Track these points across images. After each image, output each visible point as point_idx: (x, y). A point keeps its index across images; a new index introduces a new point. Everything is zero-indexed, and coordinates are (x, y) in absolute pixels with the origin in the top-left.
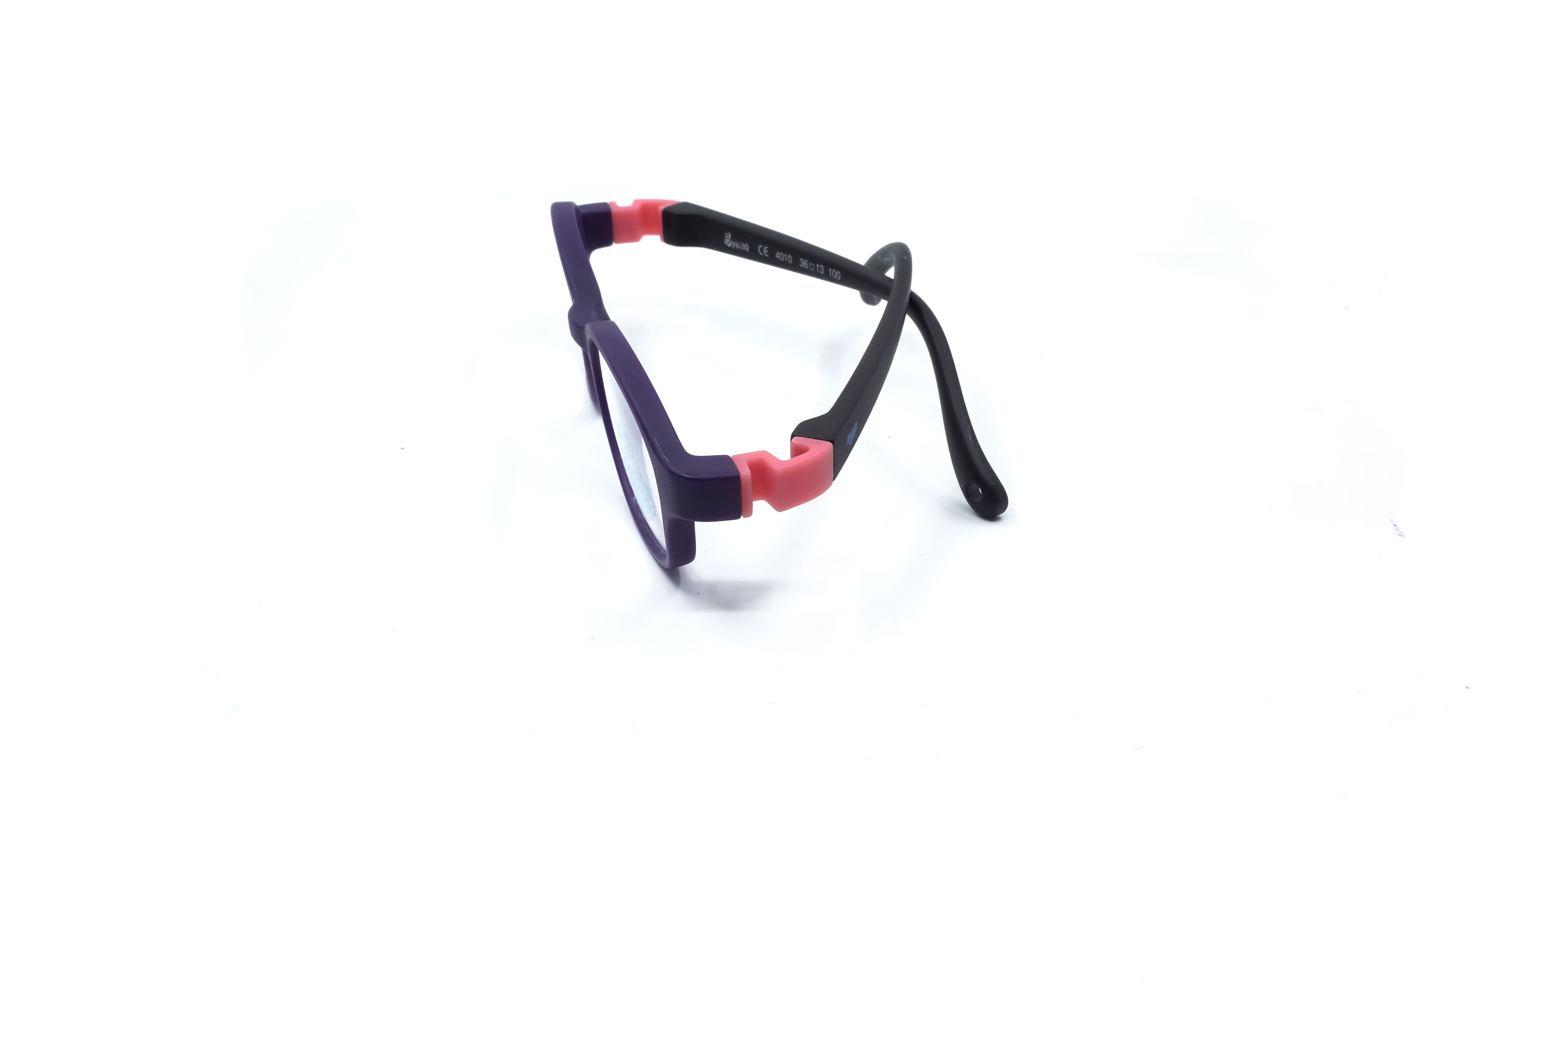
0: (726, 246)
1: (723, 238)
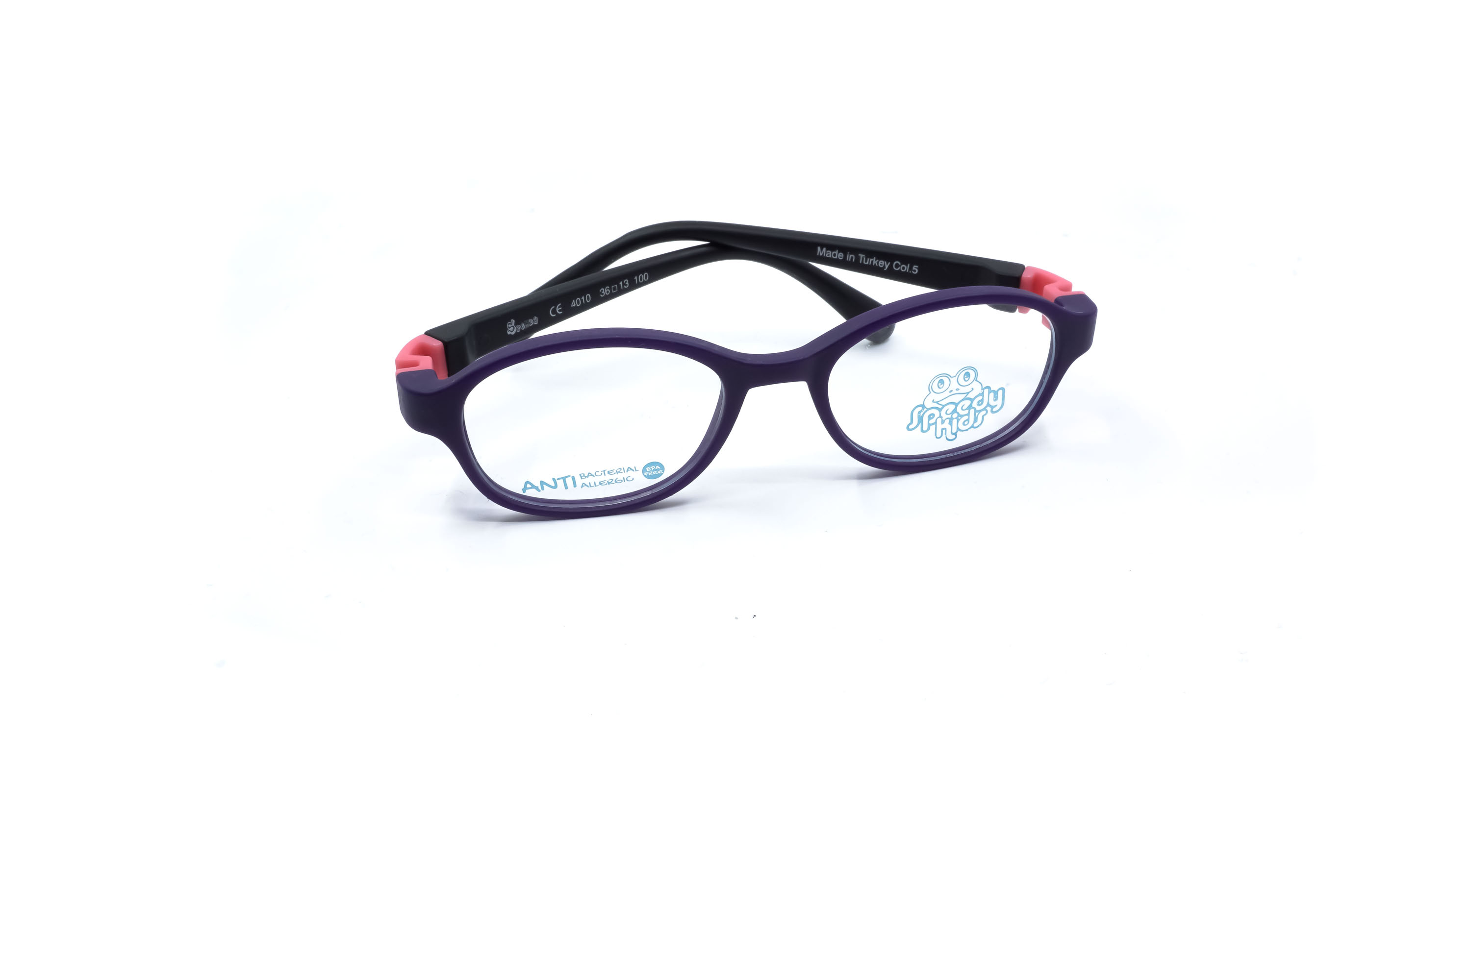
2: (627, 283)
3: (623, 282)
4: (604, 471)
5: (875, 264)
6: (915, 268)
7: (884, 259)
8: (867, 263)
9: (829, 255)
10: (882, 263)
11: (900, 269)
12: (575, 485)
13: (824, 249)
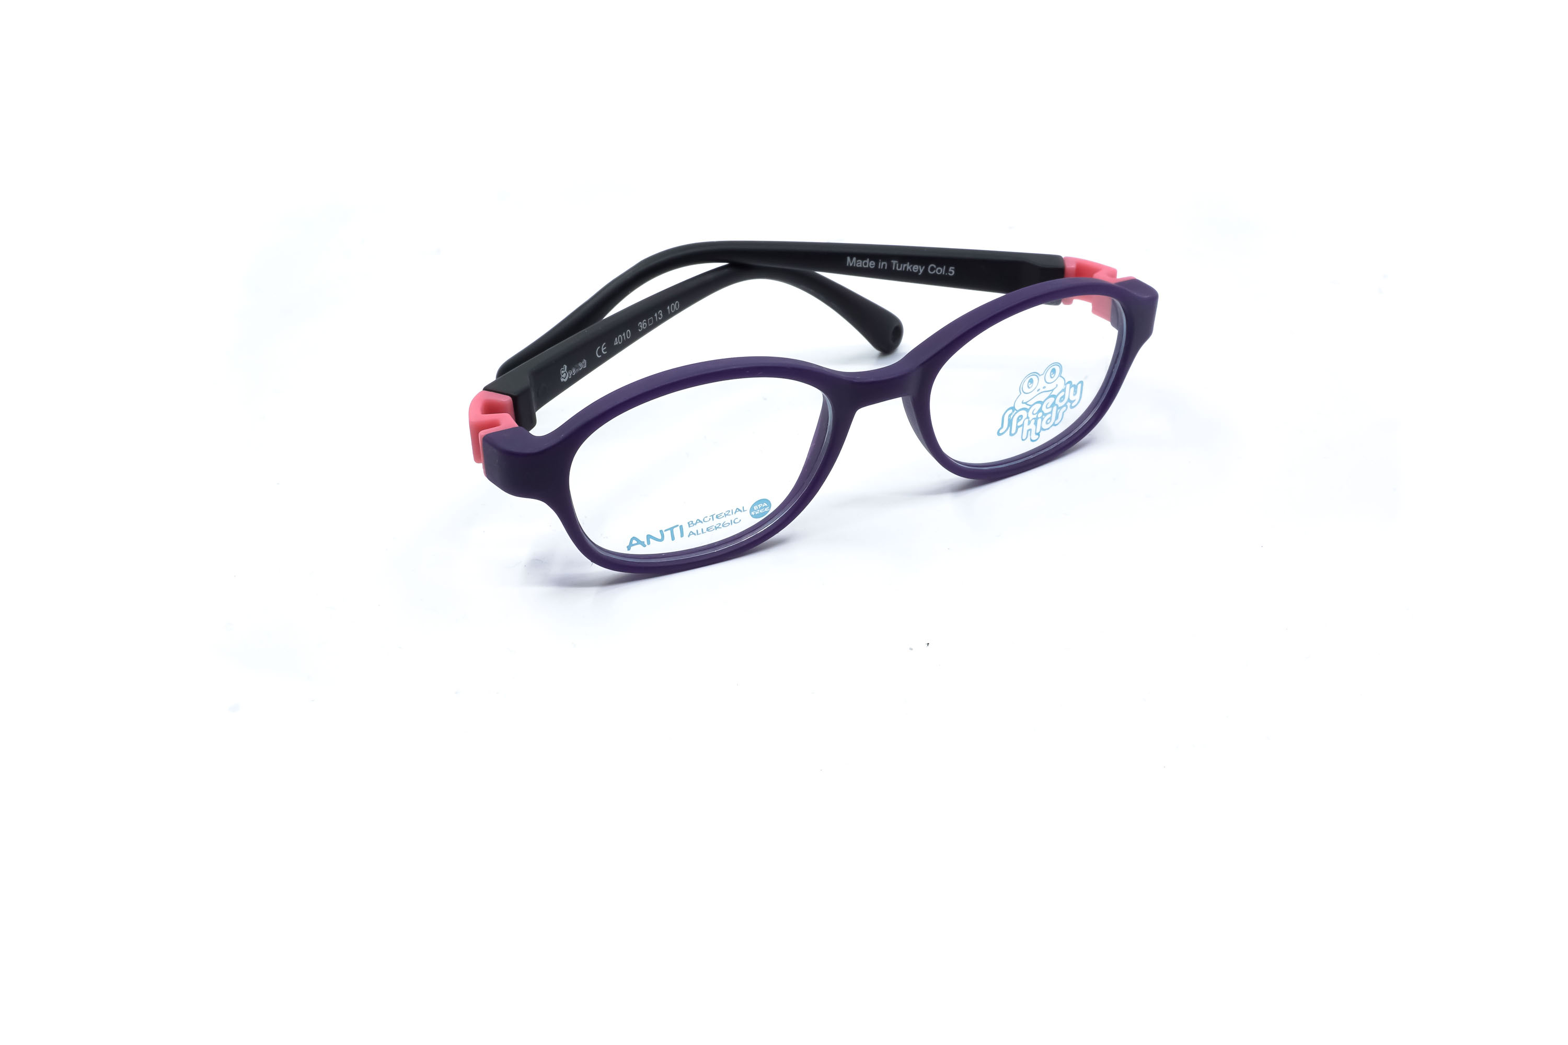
2: (661, 315)
3: (657, 314)
4: (713, 516)
5: (909, 269)
6: (952, 269)
7: (918, 264)
8: (901, 269)
9: (859, 265)
10: (916, 267)
11: (935, 273)
12: (682, 535)
13: (854, 259)
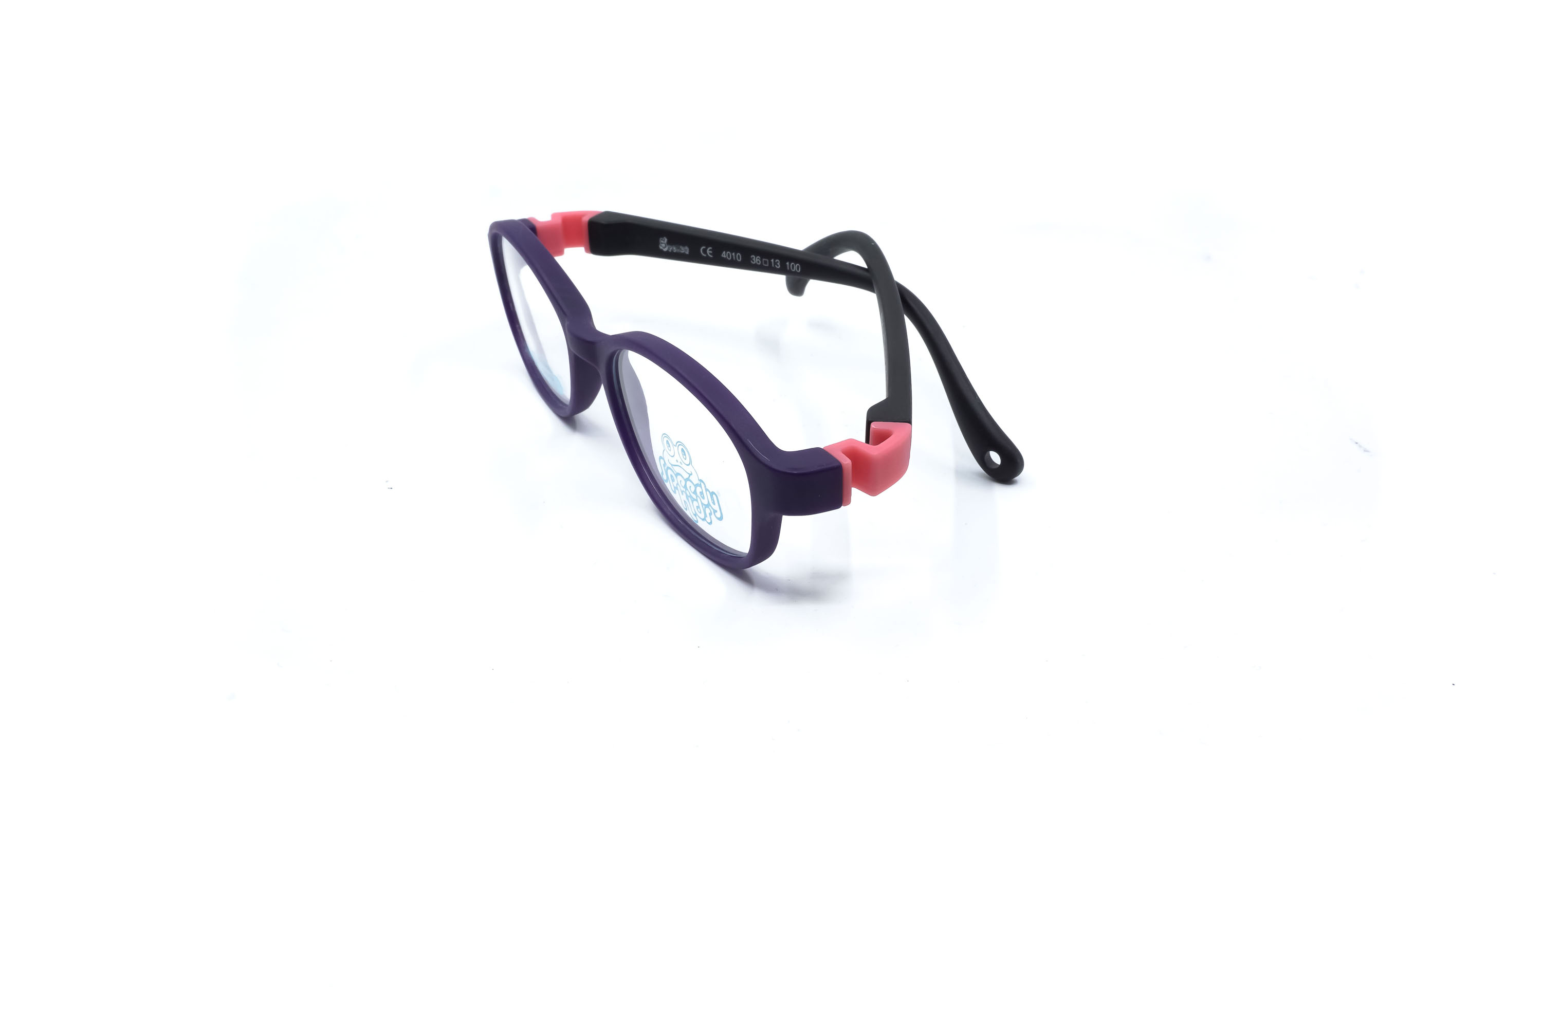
0: (662, 251)
1: (658, 243)
2: (778, 264)
3: (774, 262)
